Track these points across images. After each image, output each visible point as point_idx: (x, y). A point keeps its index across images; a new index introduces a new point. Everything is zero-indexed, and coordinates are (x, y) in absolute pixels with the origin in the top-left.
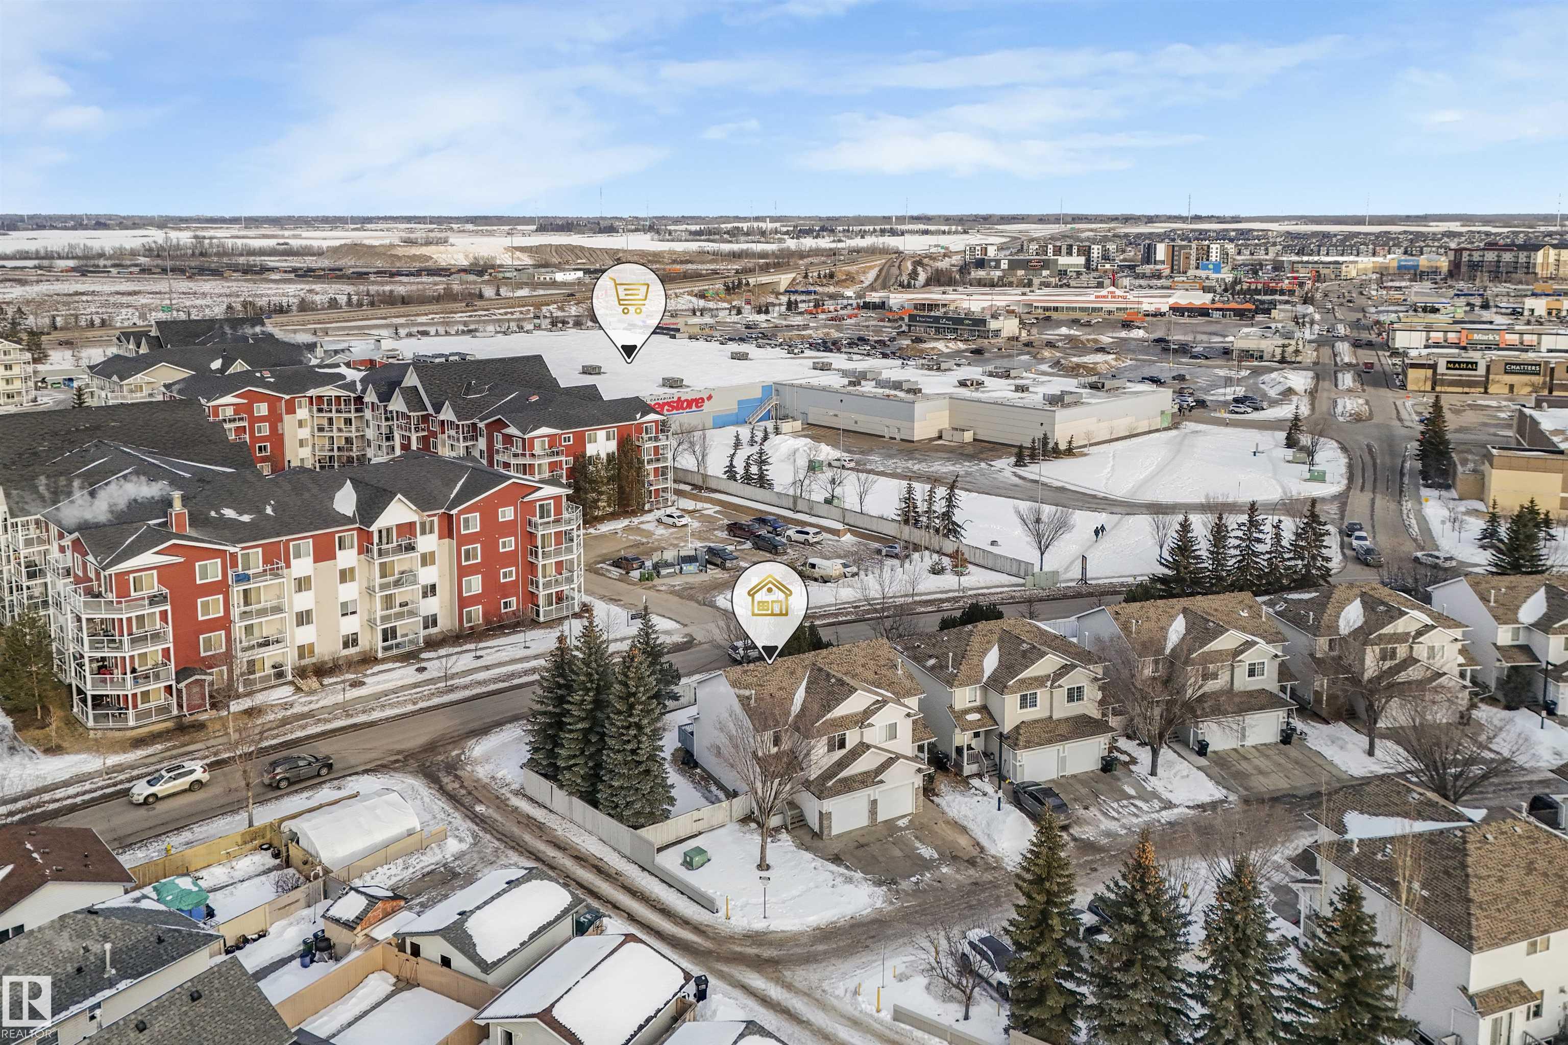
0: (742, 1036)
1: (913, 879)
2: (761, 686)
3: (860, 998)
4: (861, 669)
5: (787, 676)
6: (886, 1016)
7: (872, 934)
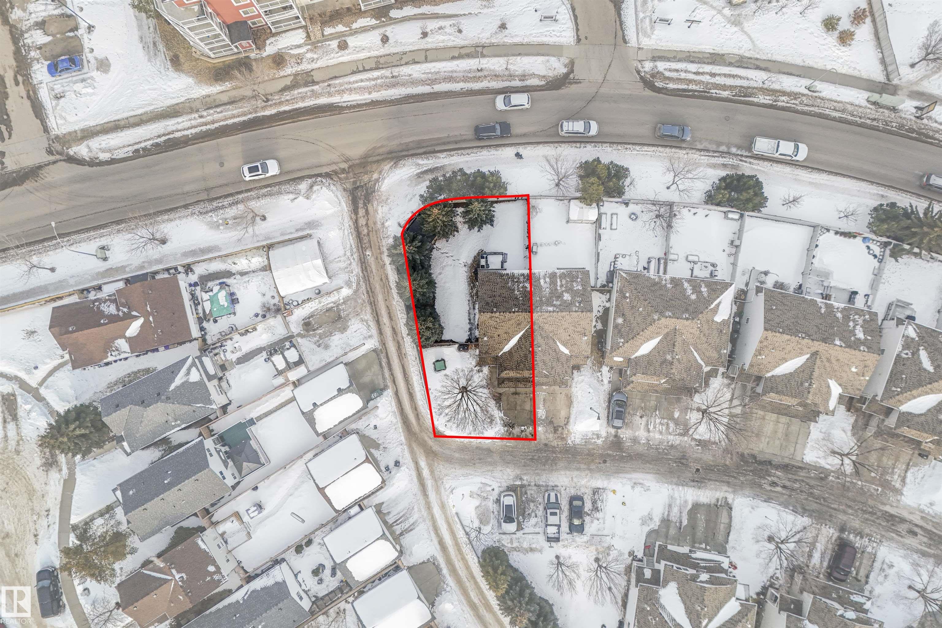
0: (378, 539)
1: (523, 428)
2: (496, 328)
3: (451, 496)
4: (562, 331)
5: (515, 325)
6: (454, 511)
7: (482, 457)
